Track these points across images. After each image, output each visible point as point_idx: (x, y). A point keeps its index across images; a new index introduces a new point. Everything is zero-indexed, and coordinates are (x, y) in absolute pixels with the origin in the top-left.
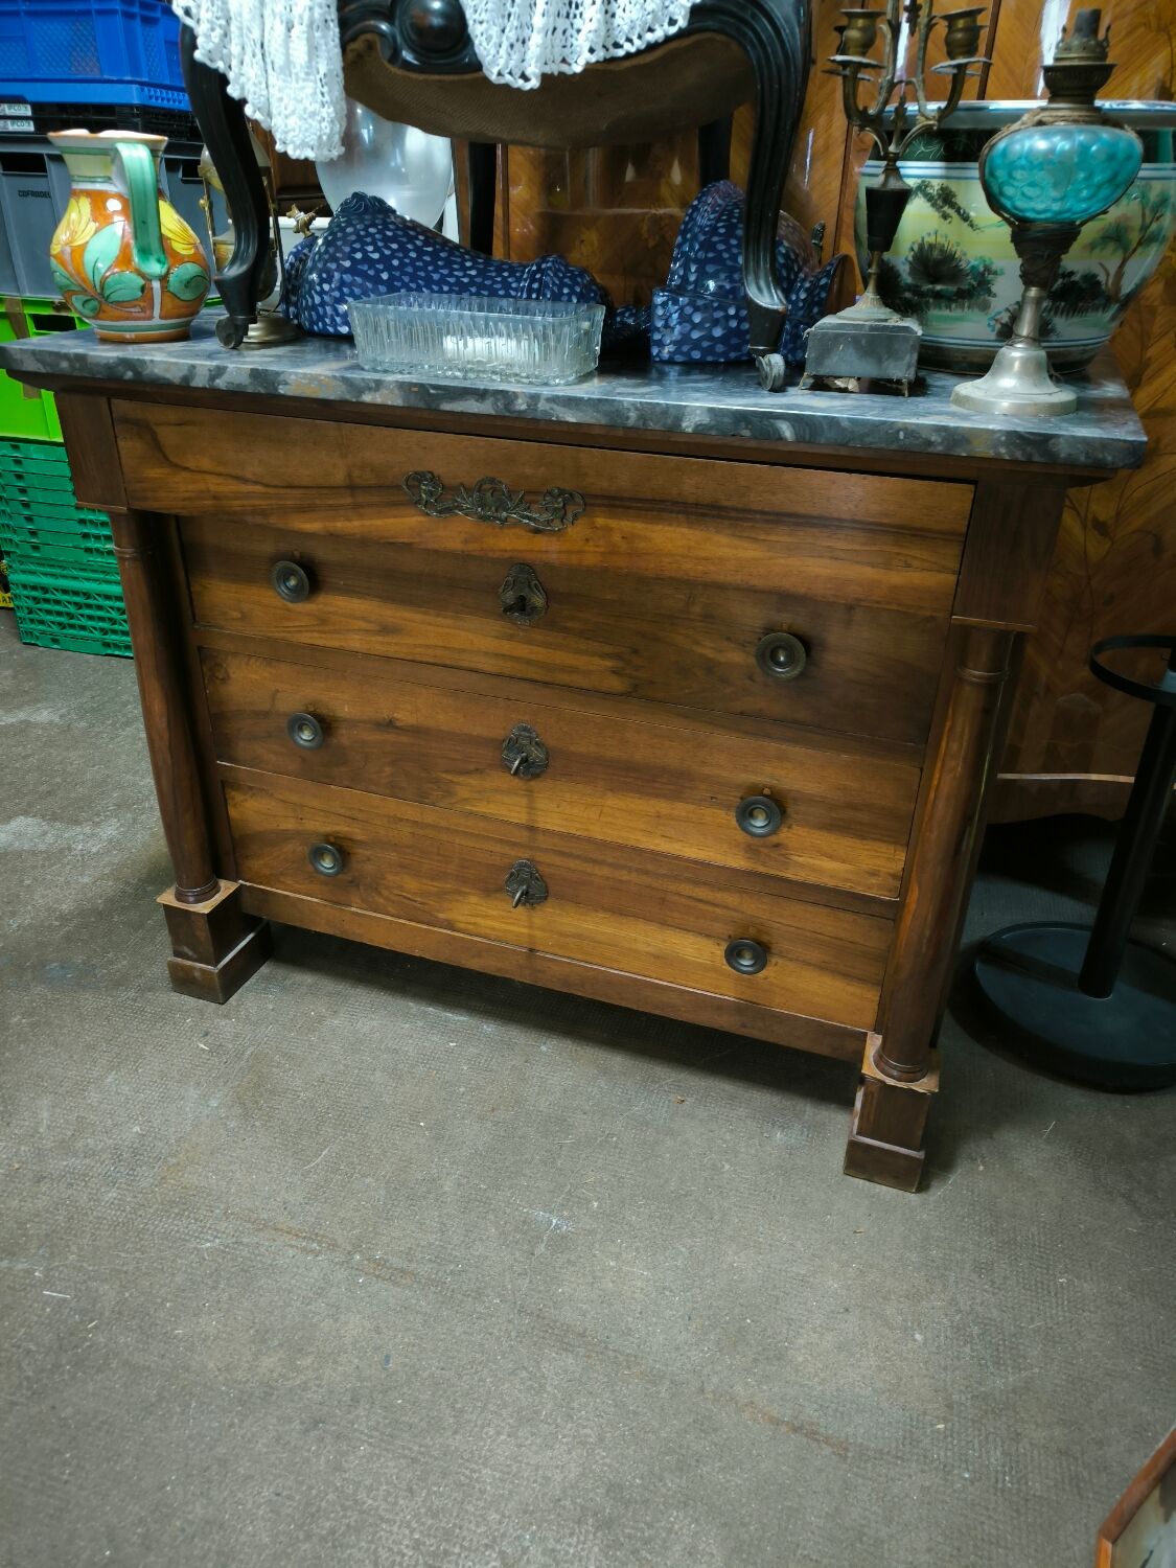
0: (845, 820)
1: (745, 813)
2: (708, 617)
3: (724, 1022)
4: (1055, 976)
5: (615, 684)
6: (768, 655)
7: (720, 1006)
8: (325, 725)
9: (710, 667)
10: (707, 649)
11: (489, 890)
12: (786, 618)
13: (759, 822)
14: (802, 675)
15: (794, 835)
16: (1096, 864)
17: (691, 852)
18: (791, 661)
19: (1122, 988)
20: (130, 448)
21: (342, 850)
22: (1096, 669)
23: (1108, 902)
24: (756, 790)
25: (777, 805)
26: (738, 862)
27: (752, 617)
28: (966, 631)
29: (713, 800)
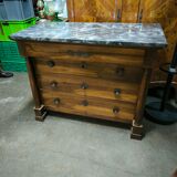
1: (115, 92)
3: (113, 120)
8: (56, 83)
11: (79, 104)
13: (117, 93)
15: (122, 95)
16: (161, 93)
20: (28, 48)
21: (58, 100)
22: (160, 68)
23: (164, 99)
26: (114, 99)
29: (111, 91)
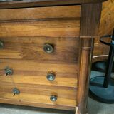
0: (66, 75)
1: (48, 77)
2: (33, 43)
3: (52, 107)
4: (99, 85)
5: (20, 57)
6: (46, 49)
7: (51, 105)
9: (36, 52)
10: (35, 49)
12: (48, 42)
13: (51, 78)
14: (53, 51)
15: (57, 79)
17: (41, 83)
18: (50, 49)
19: (110, 86)
22: (101, 41)
24: (49, 72)
25: (54, 74)
26: (49, 84)
27: (41, 42)
28: (82, 39)
29: (43, 75)
